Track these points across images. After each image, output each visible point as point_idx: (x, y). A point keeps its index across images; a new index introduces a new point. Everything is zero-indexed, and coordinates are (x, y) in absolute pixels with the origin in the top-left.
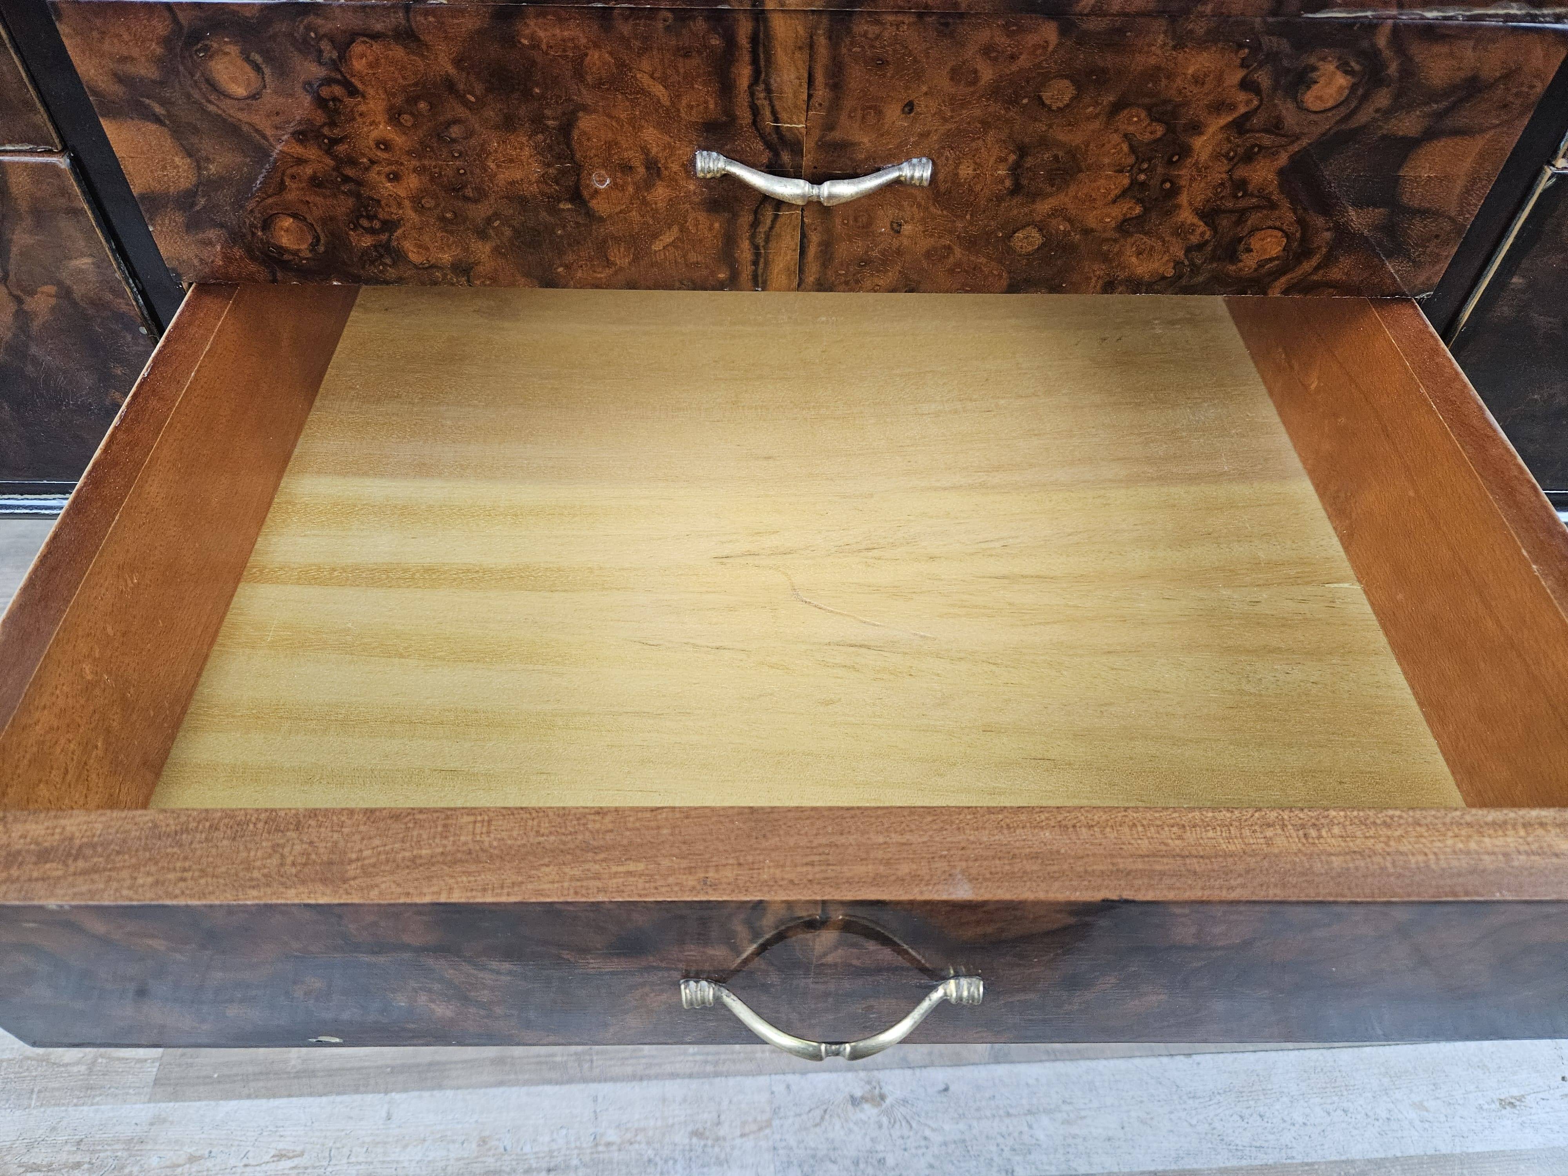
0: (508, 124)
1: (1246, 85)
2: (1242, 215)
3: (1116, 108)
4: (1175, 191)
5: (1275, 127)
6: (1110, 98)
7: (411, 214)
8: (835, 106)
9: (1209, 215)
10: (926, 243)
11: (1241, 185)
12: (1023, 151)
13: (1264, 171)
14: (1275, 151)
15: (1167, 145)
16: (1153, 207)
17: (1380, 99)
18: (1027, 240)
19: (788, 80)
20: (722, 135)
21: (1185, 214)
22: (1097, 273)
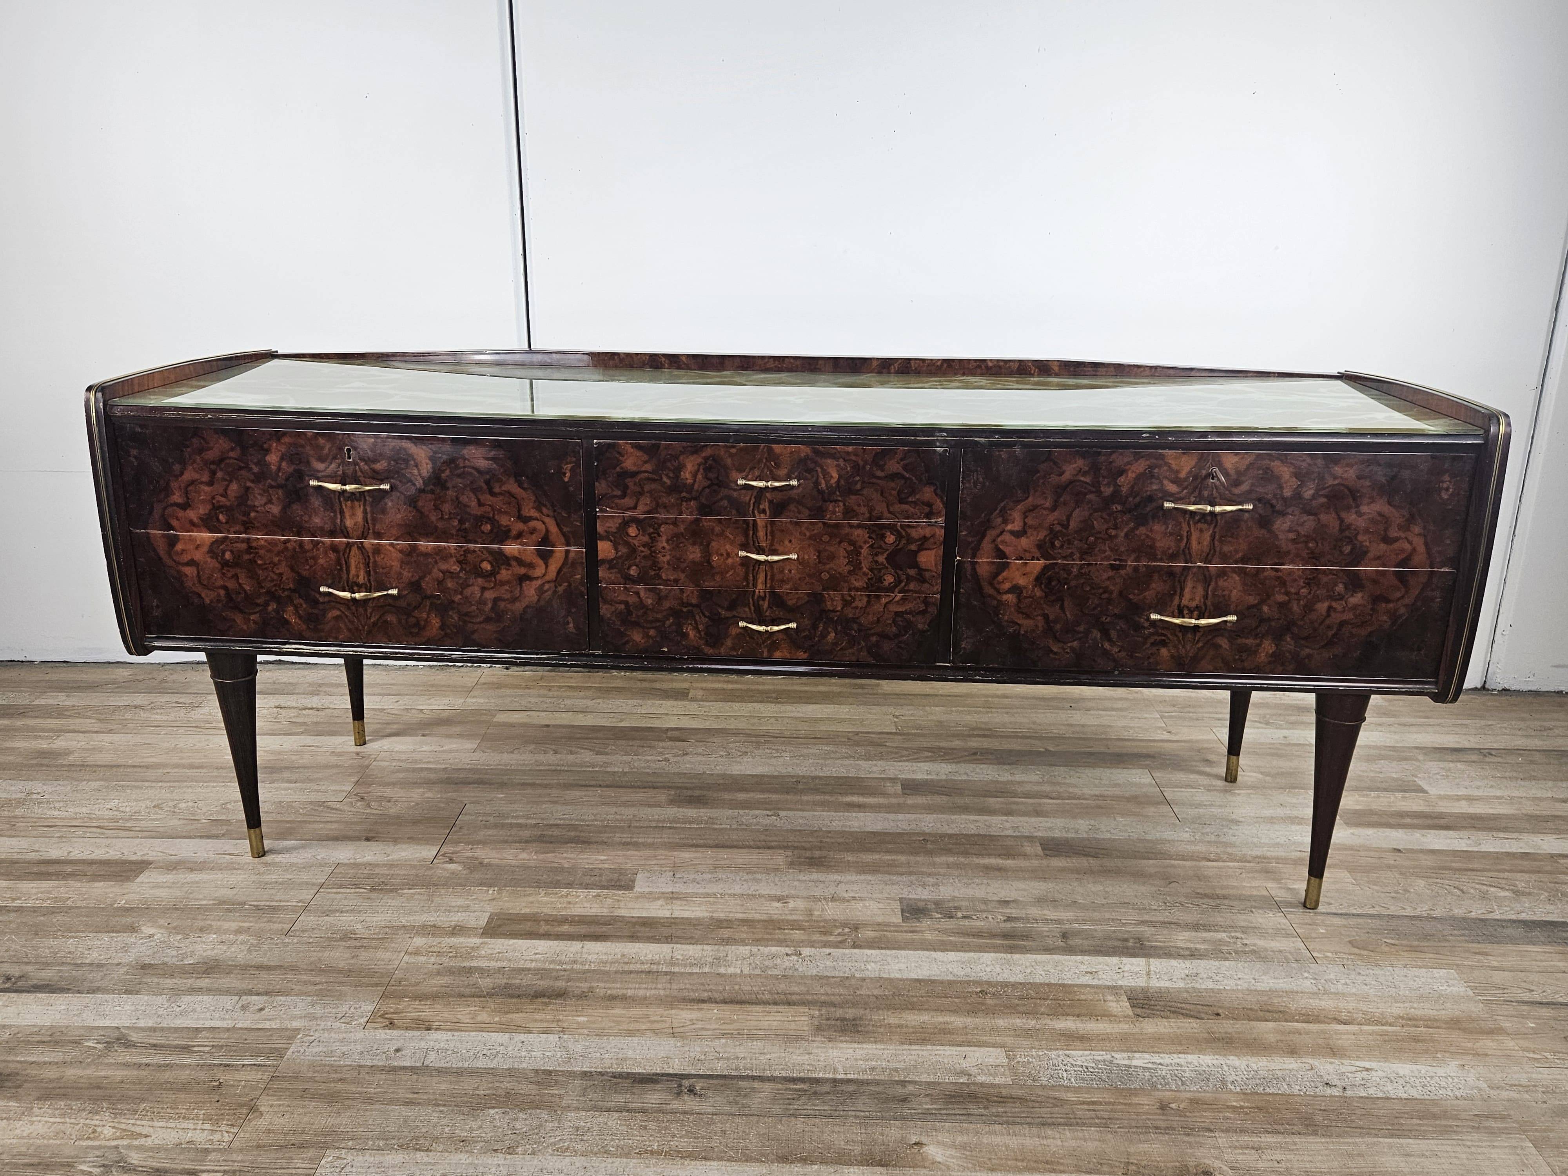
0: (694, 544)
1: (870, 537)
2: (880, 570)
3: (840, 542)
4: (860, 563)
5: (881, 547)
6: (837, 540)
7: (666, 566)
8: (773, 540)
9: (871, 570)
10: (798, 576)
11: (877, 562)
12: (819, 552)
13: (881, 559)
14: (882, 554)
15: (857, 551)
16: (856, 566)
17: (904, 541)
18: (825, 576)
19: (761, 534)
20: (744, 547)
21: (865, 569)
22: (846, 585)
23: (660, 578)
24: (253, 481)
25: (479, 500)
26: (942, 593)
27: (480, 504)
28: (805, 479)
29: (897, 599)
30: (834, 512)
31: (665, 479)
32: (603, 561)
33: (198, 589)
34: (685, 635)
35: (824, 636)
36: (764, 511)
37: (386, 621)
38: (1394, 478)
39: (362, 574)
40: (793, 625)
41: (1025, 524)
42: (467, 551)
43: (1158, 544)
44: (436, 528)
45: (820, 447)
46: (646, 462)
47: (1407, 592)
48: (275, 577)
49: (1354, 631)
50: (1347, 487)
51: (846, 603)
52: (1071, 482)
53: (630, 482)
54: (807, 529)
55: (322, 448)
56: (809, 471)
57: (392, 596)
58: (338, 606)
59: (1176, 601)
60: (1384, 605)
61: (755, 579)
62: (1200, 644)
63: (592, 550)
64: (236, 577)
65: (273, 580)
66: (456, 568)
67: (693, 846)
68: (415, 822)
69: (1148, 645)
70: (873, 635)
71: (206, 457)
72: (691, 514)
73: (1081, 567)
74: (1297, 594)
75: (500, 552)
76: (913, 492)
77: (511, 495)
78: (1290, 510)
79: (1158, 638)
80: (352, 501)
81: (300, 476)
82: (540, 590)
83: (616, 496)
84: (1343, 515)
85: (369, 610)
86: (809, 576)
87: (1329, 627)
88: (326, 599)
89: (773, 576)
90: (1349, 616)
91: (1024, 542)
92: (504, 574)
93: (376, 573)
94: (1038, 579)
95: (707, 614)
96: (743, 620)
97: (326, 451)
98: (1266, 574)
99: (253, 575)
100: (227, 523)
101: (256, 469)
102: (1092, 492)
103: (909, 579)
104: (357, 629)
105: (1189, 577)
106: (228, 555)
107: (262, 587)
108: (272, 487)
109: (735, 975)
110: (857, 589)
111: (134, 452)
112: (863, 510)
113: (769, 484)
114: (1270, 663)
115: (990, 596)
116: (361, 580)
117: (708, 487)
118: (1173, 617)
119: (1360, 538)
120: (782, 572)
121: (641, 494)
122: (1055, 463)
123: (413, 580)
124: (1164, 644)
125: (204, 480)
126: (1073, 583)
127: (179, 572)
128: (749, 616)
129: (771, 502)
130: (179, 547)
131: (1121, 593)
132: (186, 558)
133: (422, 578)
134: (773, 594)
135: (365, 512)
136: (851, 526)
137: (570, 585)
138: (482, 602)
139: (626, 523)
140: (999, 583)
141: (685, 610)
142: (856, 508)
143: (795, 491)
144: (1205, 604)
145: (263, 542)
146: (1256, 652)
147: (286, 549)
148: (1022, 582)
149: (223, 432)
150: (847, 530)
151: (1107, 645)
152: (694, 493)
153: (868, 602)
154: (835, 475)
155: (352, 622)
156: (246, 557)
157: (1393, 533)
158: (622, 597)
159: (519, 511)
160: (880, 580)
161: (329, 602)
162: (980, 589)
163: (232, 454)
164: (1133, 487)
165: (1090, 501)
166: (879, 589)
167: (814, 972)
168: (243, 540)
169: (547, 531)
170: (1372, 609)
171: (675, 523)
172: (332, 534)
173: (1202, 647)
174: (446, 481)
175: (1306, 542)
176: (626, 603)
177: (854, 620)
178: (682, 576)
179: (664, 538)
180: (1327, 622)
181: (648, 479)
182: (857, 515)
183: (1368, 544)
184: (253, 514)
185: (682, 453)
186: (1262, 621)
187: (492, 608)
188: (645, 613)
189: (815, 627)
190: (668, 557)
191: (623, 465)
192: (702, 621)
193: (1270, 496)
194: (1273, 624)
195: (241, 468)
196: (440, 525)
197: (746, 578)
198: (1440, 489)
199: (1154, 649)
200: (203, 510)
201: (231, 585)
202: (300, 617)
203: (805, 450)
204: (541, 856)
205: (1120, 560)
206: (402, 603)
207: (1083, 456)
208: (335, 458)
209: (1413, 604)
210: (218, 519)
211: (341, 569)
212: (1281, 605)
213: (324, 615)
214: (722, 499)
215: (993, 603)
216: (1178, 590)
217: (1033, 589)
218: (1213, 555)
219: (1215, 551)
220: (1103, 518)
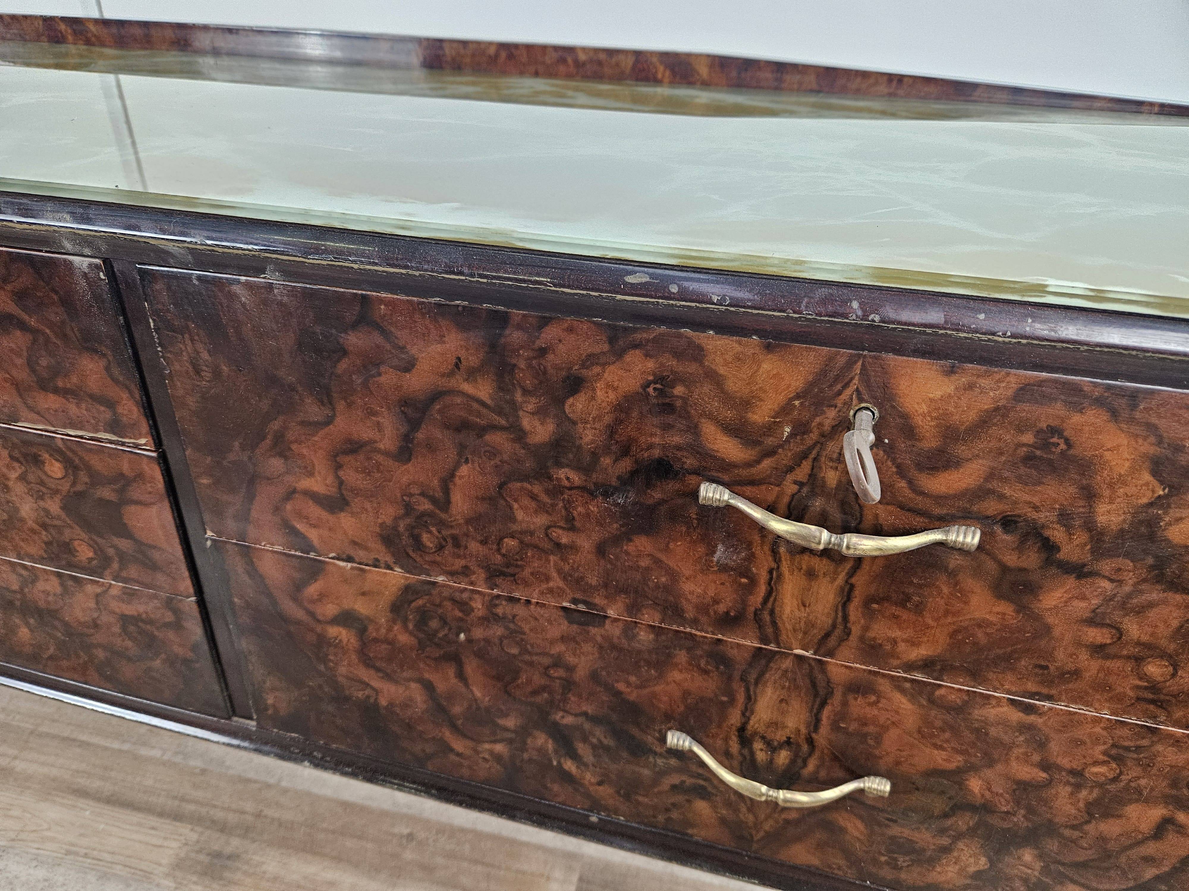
2: (59, 529)
5: (42, 482)
9: (43, 526)
11: (47, 511)
13: (53, 506)
14: (50, 496)
17: (83, 477)
21: (31, 523)
29: (115, 590)
41: (340, 481)
43: (687, 587)
51: (24, 580)
52: (436, 395)
59: (735, 718)
69: (665, 788)
70: (95, 646)
73: (493, 601)
74: (1076, 772)
76: (61, 367)
78: (1106, 566)
79: (689, 780)
91: (349, 524)
94: (397, 609)
98: (991, 713)
102: (499, 428)
103: (123, 555)
105: (771, 676)
115: (300, 623)
122: (385, 333)
124: (701, 792)
126: (479, 633)
131: (595, 675)
140: (312, 600)
146: (933, 863)
148: (362, 607)
151: (569, 765)
153: (63, 585)
160: (69, 549)
164: (610, 428)
165: (493, 453)
166: (73, 566)
175: (1139, 660)
177: (52, 613)
186: (963, 805)
193: (1042, 517)
194: (992, 818)
199: (680, 798)
205: (589, 604)
207: (461, 322)
215: (311, 638)
216: (741, 698)
217: (390, 630)
218: (842, 641)
219: (848, 633)
220: (534, 497)
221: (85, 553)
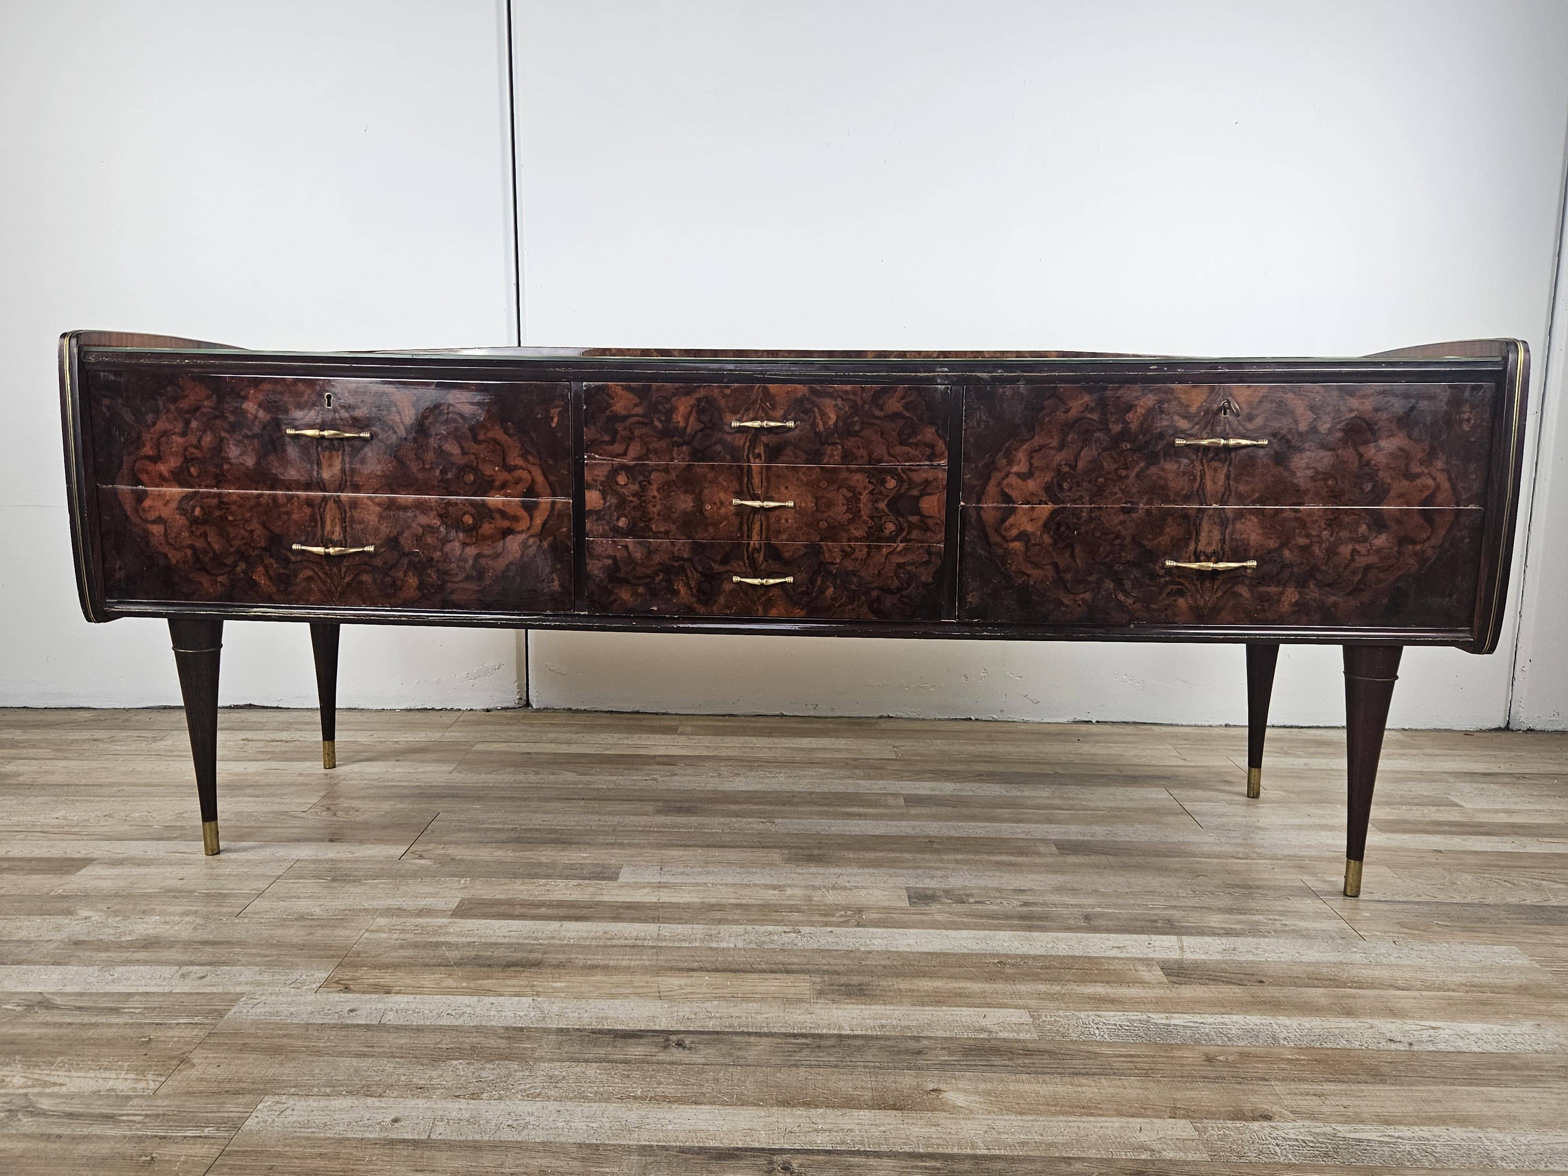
0: (686, 492)
1: (869, 482)
2: (880, 518)
3: (839, 488)
4: (860, 511)
5: (881, 493)
6: (836, 486)
7: (656, 517)
8: (768, 488)
9: (871, 518)
10: (795, 525)
11: (877, 509)
12: (816, 498)
13: (882, 505)
14: (883, 500)
15: (854, 498)
16: (855, 515)
17: (905, 486)
18: (823, 525)
19: (756, 480)
20: (740, 495)
21: (865, 517)
22: (845, 535)
23: (651, 529)
24: (228, 431)
25: (462, 448)
26: (946, 541)
27: (464, 453)
28: (802, 421)
29: (899, 549)
30: (832, 456)
31: (657, 424)
32: (591, 512)
33: (166, 549)
34: (675, 592)
35: (822, 591)
36: (759, 456)
37: (361, 582)
38: (1412, 409)
39: (338, 529)
40: (790, 579)
41: (1031, 465)
42: (449, 503)
43: (1171, 484)
44: (417, 480)
45: (818, 387)
46: (636, 405)
47: (1433, 532)
48: (246, 535)
49: (1381, 576)
50: (1364, 420)
51: (846, 555)
52: (1077, 420)
53: (620, 427)
54: (804, 474)
55: (302, 394)
56: (805, 411)
57: (368, 552)
58: (310, 565)
59: (1192, 547)
60: (1410, 547)
61: (750, 530)
62: (1220, 594)
63: (579, 501)
64: (205, 535)
65: (243, 538)
66: (437, 522)
67: (681, 846)
68: (383, 827)
69: (1164, 596)
70: (873, 589)
71: (182, 406)
72: (684, 460)
73: (1091, 510)
74: (1319, 536)
75: (484, 504)
76: (914, 433)
77: (496, 442)
78: (1307, 446)
79: (1175, 587)
80: (330, 451)
81: (277, 425)
82: (524, 546)
83: (604, 442)
84: (1362, 450)
85: (343, 570)
86: (807, 525)
87: (1354, 572)
88: (299, 558)
89: (768, 526)
90: (1373, 559)
91: (1031, 485)
92: (487, 528)
93: (352, 529)
94: (1046, 525)
95: (700, 569)
96: (737, 574)
97: (305, 398)
98: (1285, 515)
99: (223, 534)
100: (199, 476)
101: (232, 419)
102: (1100, 430)
103: (911, 526)
104: (330, 591)
105: (1205, 520)
106: (197, 511)
107: (231, 546)
108: (246, 437)
109: (729, 949)
110: (857, 539)
111: (106, 402)
112: (863, 452)
113: (765, 423)
114: (1294, 612)
115: (997, 544)
116: (336, 536)
117: (701, 430)
118: (1190, 562)
119: (1381, 474)
120: (778, 520)
121: (630, 439)
122: (1060, 399)
123: (392, 535)
124: (1181, 593)
125: (177, 430)
126: (1083, 529)
127: (146, 530)
128: (744, 569)
129: (766, 446)
130: (147, 503)
131: (1133, 539)
132: (152, 516)
133: (400, 533)
134: (769, 546)
135: (343, 462)
136: (850, 471)
137: (555, 538)
138: (462, 559)
139: (615, 471)
140: (1006, 530)
141: (676, 564)
142: (855, 450)
143: (791, 434)
144: (1222, 549)
145: (234, 497)
146: (1278, 601)
147: (259, 504)
148: (1029, 528)
149: (201, 379)
150: (845, 475)
151: (1121, 597)
152: (686, 438)
153: (869, 553)
154: (833, 417)
155: (324, 583)
156: (217, 513)
157: (1416, 469)
158: (610, 552)
159: (504, 459)
160: (881, 529)
161: (301, 561)
162: (986, 536)
163: (206, 403)
164: (1142, 424)
165: (1098, 440)
166: (880, 539)
167: (815, 946)
168: (215, 495)
169: (533, 480)
170: (1399, 552)
171: (666, 470)
172: (308, 487)
173: (1222, 596)
174: (429, 428)
175: (1326, 480)
176: (614, 558)
177: (854, 573)
178: (673, 527)
179: (655, 487)
180: (1354, 565)
181: (639, 423)
182: (856, 458)
183: (1389, 481)
184: (226, 467)
185: (674, 395)
186: (1283, 567)
187: (473, 565)
188: (634, 568)
189: (812, 581)
190: (658, 507)
191: (614, 408)
192: (694, 577)
193: (1284, 431)
194: (1295, 570)
195: (216, 417)
196: (420, 476)
197: (740, 529)
198: (1461, 421)
199: (1171, 599)
200: (174, 462)
201: (200, 544)
202: (270, 578)
203: (802, 390)
204: (518, 854)
205: (1132, 503)
206: (378, 562)
207: (1090, 391)
208: (314, 405)
209: (1440, 546)
210: (189, 472)
211: (316, 525)
212: (1304, 549)
213: (296, 576)
214: (716, 443)
215: (1000, 552)
216: (1194, 534)
217: (1042, 536)
218: (1229, 496)
219: (1230, 491)
220: (1112, 457)
221: (890, 527)
